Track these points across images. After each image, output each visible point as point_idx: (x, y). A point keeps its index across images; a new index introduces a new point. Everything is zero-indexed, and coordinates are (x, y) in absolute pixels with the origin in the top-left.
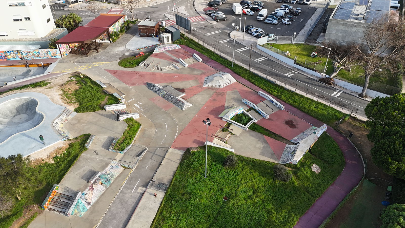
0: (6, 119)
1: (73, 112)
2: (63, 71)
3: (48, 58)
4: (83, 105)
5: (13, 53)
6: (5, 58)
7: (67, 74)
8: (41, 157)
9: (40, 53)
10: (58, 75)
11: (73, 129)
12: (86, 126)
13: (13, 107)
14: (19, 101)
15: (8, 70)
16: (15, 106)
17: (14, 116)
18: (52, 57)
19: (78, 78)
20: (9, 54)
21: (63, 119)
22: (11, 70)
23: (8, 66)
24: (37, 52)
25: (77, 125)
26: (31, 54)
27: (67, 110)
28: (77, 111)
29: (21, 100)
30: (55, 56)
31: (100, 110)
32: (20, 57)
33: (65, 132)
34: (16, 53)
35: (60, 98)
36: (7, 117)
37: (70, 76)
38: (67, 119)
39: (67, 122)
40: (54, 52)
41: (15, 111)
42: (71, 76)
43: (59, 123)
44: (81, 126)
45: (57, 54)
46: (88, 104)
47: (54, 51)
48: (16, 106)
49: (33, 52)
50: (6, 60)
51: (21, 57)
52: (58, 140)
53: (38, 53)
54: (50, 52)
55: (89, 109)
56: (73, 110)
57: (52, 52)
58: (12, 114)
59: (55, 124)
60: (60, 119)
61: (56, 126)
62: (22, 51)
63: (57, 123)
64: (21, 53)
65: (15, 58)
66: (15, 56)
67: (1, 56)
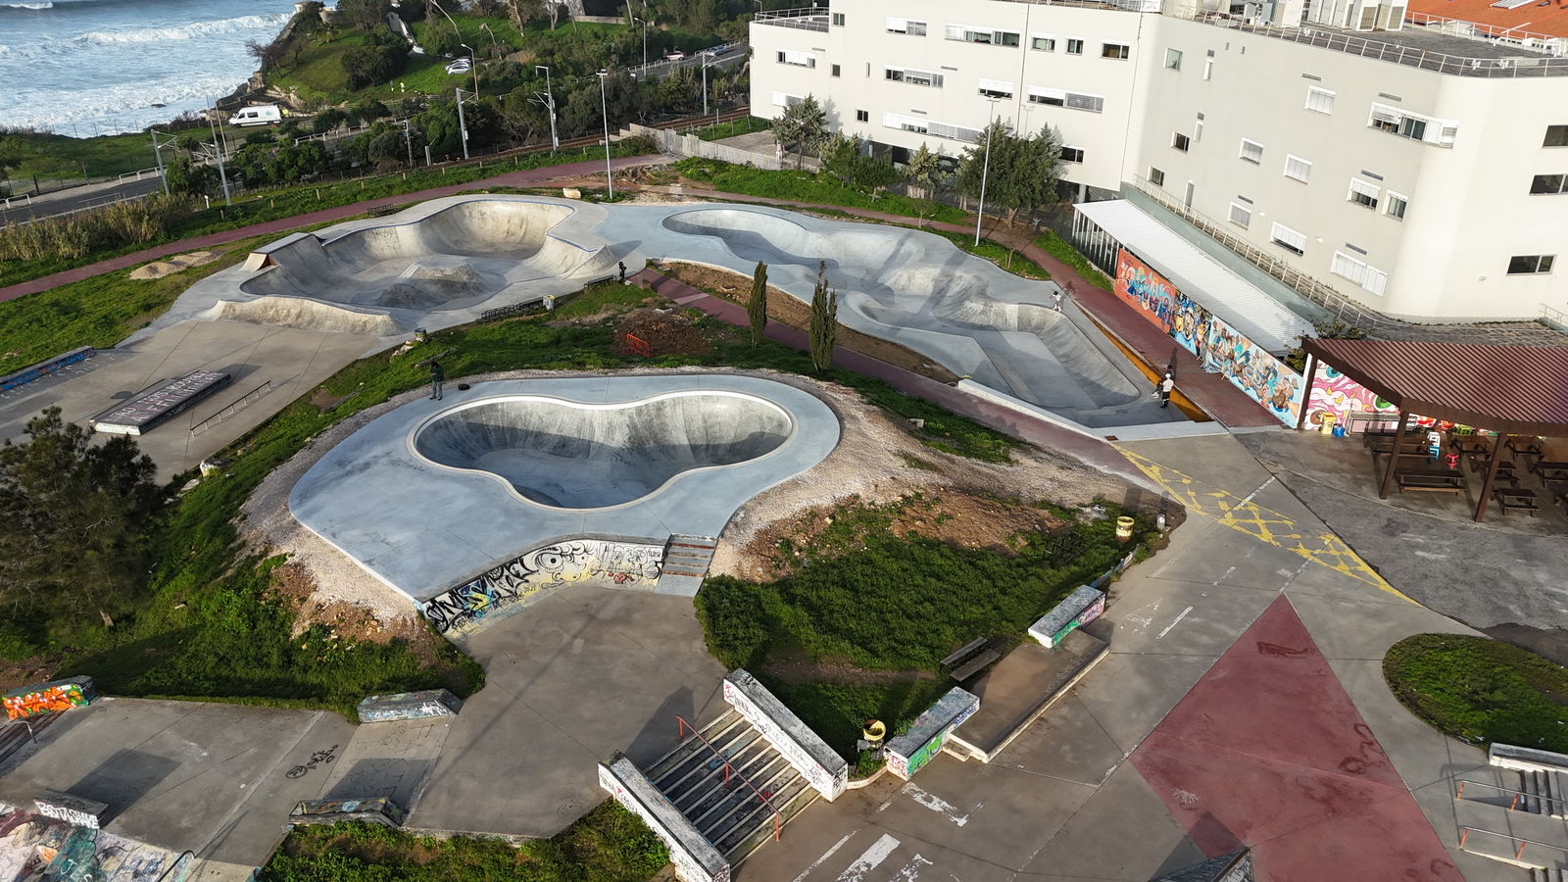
1: (699, 579)
2: (1151, 468)
3: (1260, 401)
5: (1192, 312)
6: (1168, 323)
7: (1126, 483)
8: (320, 584)
9: (1249, 360)
11: (539, 622)
12: (567, 655)
18: (1271, 408)
19: (1102, 528)
20: (1183, 313)
21: (624, 564)
24: (1243, 351)
25: (577, 623)
26: (1227, 348)
27: (697, 551)
30: (1280, 408)
32: (1198, 343)
33: (520, 601)
35: (818, 507)
38: (633, 576)
39: (612, 586)
40: (1288, 385)
43: (590, 559)
44: (566, 640)
45: (1291, 404)
47: (1291, 378)
50: (1167, 329)
51: (1202, 343)
52: (417, 588)
53: (1244, 359)
54: (1275, 374)
56: (716, 575)
57: (1282, 381)
59: (574, 549)
60: (610, 554)
61: (559, 559)
62: (1215, 318)
63: (585, 555)
64: (1207, 327)
65: (1187, 336)
66: (1191, 327)
67: (1167, 306)
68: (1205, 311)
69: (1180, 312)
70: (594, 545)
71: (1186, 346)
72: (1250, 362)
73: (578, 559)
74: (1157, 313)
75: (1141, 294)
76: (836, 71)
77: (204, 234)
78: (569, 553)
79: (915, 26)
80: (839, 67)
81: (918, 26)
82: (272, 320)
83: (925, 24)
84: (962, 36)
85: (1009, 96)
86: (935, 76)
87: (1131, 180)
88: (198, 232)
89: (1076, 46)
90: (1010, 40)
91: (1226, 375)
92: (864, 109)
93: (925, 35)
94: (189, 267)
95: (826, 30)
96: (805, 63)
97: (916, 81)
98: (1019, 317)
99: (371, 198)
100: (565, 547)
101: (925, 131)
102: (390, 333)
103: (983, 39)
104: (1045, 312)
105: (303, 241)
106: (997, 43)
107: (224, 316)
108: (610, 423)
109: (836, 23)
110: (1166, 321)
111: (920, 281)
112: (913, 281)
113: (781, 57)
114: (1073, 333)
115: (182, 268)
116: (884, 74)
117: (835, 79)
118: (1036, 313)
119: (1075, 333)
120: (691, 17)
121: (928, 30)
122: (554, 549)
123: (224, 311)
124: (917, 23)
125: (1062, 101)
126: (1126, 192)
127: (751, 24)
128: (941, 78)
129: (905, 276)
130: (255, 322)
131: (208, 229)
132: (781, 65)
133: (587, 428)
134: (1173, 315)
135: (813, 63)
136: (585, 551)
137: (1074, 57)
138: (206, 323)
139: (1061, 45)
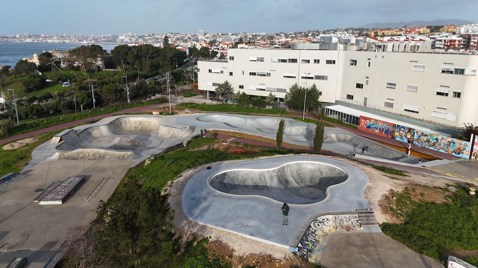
0: (298, 183)
1: (377, 225)
2: (448, 174)
3: (447, 153)
4: (410, 227)
5: (403, 130)
6: (391, 135)
7: (449, 179)
8: (234, 248)
9: (438, 140)
10: (433, 175)
11: (337, 250)
12: (366, 262)
13: (320, 175)
14: (332, 170)
15: (381, 147)
16: (322, 175)
17: (309, 186)
18: (454, 154)
19: (462, 192)
20: (398, 131)
21: (345, 223)
22: (383, 149)
23: (385, 144)
24: (434, 138)
25: (353, 249)
26: (425, 138)
27: (368, 214)
28: (385, 227)
29: (335, 170)
30: (459, 153)
31: (435, 257)
32: (408, 139)
33: (321, 243)
34: (407, 131)
35: (385, 194)
36: (300, 182)
37: (451, 183)
38: (352, 227)
39: (347, 232)
40: (462, 146)
41: (317, 181)
42: (454, 184)
43: (331, 223)
44: (358, 256)
45: (464, 152)
46: (422, 233)
47: (463, 143)
48: (324, 176)
49: (429, 137)
50: (390, 137)
51: (410, 139)
52: (285, 242)
53: (435, 141)
54: (454, 143)
55: (412, 241)
56: (381, 223)
57: (458, 145)
58: (311, 182)
59: (323, 220)
60: (338, 220)
61: (320, 224)
62: (416, 130)
63: (328, 221)
64: (412, 133)
65: (402, 138)
66: (403, 134)
67: (389, 130)
68: (410, 128)
69: (397, 130)
70: (330, 217)
71: (402, 141)
72: (439, 141)
73: (326, 223)
74: (384, 132)
75: (374, 128)
76: (231, 74)
77: (23, 133)
78: (322, 221)
79: (259, 59)
80: (232, 73)
81: (261, 59)
82: (82, 158)
83: (263, 58)
84: (277, 61)
85: (295, 77)
86: (267, 73)
87: (339, 99)
88: (21, 132)
89: (317, 61)
90: (294, 61)
91: (426, 147)
92: (241, 85)
93: (263, 61)
94: (27, 144)
95: (227, 62)
96: (219, 72)
97: (261, 75)
98: (337, 138)
99: (81, 118)
100: (320, 219)
101: (264, 90)
102: (135, 158)
103: (284, 61)
104: (345, 136)
105: (71, 132)
106: (289, 62)
107: (60, 158)
108: (271, 176)
109: (230, 59)
110: (389, 134)
111: (294, 131)
112: (292, 131)
113: (210, 71)
114: (360, 141)
115: (24, 145)
116: (249, 74)
117: (231, 76)
118: (342, 136)
119: (361, 141)
120: (143, 68)
121: (264, 60)
122: (317, 220)
123: (59, 156)
124: (260, 58)
125: (313, 77)
126: (337, 103)
127: (197, 61)
128: (270, 74)
129: (289, 129)
130: (74, 159)
131: (24, 132)
132: (210, 73)
133: (263, 178)
134: (393, 132)
135: (222, 72)
136: (327, 220)
137: (317, 64)
138: (53, 161)
139: (312, 61)
